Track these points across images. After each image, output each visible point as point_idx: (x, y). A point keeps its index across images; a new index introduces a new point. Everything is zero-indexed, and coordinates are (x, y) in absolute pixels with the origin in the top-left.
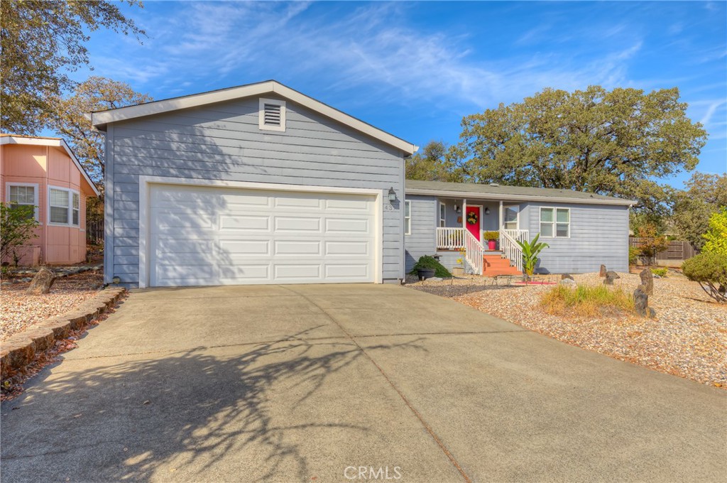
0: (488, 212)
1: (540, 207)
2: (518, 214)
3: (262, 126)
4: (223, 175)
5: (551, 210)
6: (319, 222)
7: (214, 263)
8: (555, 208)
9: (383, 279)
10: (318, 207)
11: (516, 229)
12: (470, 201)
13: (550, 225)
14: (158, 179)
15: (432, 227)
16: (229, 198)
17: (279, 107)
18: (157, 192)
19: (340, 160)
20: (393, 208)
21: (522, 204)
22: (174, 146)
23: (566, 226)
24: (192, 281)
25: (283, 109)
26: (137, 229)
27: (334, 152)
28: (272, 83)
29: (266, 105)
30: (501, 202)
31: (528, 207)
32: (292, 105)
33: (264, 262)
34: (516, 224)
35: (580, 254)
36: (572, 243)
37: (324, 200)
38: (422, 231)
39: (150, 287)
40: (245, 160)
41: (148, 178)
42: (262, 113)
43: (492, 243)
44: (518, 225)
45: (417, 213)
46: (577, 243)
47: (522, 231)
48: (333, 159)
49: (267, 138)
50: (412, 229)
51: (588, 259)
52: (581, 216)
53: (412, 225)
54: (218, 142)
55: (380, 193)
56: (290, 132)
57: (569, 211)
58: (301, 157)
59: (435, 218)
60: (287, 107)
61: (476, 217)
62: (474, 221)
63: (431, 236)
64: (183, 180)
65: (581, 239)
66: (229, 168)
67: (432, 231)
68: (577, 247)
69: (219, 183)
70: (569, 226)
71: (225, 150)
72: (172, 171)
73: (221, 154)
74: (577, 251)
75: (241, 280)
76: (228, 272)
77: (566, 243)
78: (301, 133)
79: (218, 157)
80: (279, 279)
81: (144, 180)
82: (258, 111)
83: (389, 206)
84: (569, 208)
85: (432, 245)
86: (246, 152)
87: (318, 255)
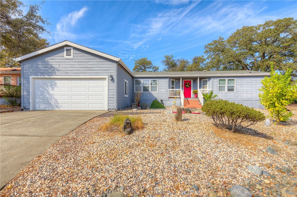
0: (195, 82)
1: (219, 79)
2: (208, 83)
3: (65, 57)
4: (54, 74)
5: (225, 80)
6: (86, 88)
7: (53, 103)
8: (227, 79)
9: (108, 109)
10: (86, 83)
11: (207, 88)
12: (183, 78)
13: (225, 87)
14: (35, 77)
15: (167, 89)
16: (57, 82)
17: (71, 49)
18: (36, 81)
19: (92, 66)
20: (112, 83)
21: (210, 78)
22: (40, 66)
23: (234, 86)
24: (47, 109)
25: (72, 50)
26: (29, 92)
27: (90, 63)
28: (66, 41)
29: (66, 49)
30: (198, 78)
31: (212, 79)
32: (75, 48)
33: (68, 103)
34: (207, 86)
35: (241, 99)
36: (237, 94)
37: (88, 81)
38: (162, 91)
39: (34, 110)
40: (61, 69)
41: (33, 77)
42: (65, 52)
43: (196, 95)
44: (208, 87)
45: (160, 84)
46: (239, 94)
47: (210, 89)
48: (90, 66)
49: (67, 61)
50: (158, 90)
51: (246, 101)
52: (242, 82)
53: (158, 88)
54: (52, 63)
55: (107, 77)
56: (75, 58)
57: (235, 80)
58: (79, 66)
59: (168, 86)
60: (73, 49)
61: (189, 84)
62: (188, 86)
63: (166, 92)
64: (42, 77)
65: (242, 92)
66: (56, 72)
67: (167, 91)
68: (240, 96)
69: (52, 77)
70: (235, 87)
71: (54, 66)
72: (39, 74)
73: (53, 67)
74: (240, 98)
75: (62, 109)
76: (57, 107)
77: (233, 94)
78: (78, 58)
79: (52, 69)
80: (73, 108)
81: (31, 77)
82: (64, 52)
83: (111, 82)
84: (235, 79)
85: (166, 96)
86: (61, 66)
87: (86, 100)
